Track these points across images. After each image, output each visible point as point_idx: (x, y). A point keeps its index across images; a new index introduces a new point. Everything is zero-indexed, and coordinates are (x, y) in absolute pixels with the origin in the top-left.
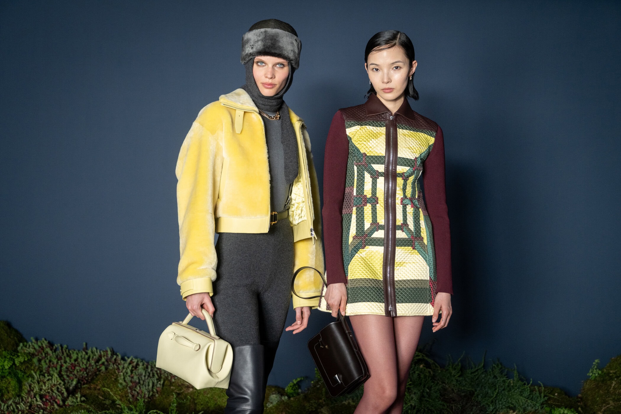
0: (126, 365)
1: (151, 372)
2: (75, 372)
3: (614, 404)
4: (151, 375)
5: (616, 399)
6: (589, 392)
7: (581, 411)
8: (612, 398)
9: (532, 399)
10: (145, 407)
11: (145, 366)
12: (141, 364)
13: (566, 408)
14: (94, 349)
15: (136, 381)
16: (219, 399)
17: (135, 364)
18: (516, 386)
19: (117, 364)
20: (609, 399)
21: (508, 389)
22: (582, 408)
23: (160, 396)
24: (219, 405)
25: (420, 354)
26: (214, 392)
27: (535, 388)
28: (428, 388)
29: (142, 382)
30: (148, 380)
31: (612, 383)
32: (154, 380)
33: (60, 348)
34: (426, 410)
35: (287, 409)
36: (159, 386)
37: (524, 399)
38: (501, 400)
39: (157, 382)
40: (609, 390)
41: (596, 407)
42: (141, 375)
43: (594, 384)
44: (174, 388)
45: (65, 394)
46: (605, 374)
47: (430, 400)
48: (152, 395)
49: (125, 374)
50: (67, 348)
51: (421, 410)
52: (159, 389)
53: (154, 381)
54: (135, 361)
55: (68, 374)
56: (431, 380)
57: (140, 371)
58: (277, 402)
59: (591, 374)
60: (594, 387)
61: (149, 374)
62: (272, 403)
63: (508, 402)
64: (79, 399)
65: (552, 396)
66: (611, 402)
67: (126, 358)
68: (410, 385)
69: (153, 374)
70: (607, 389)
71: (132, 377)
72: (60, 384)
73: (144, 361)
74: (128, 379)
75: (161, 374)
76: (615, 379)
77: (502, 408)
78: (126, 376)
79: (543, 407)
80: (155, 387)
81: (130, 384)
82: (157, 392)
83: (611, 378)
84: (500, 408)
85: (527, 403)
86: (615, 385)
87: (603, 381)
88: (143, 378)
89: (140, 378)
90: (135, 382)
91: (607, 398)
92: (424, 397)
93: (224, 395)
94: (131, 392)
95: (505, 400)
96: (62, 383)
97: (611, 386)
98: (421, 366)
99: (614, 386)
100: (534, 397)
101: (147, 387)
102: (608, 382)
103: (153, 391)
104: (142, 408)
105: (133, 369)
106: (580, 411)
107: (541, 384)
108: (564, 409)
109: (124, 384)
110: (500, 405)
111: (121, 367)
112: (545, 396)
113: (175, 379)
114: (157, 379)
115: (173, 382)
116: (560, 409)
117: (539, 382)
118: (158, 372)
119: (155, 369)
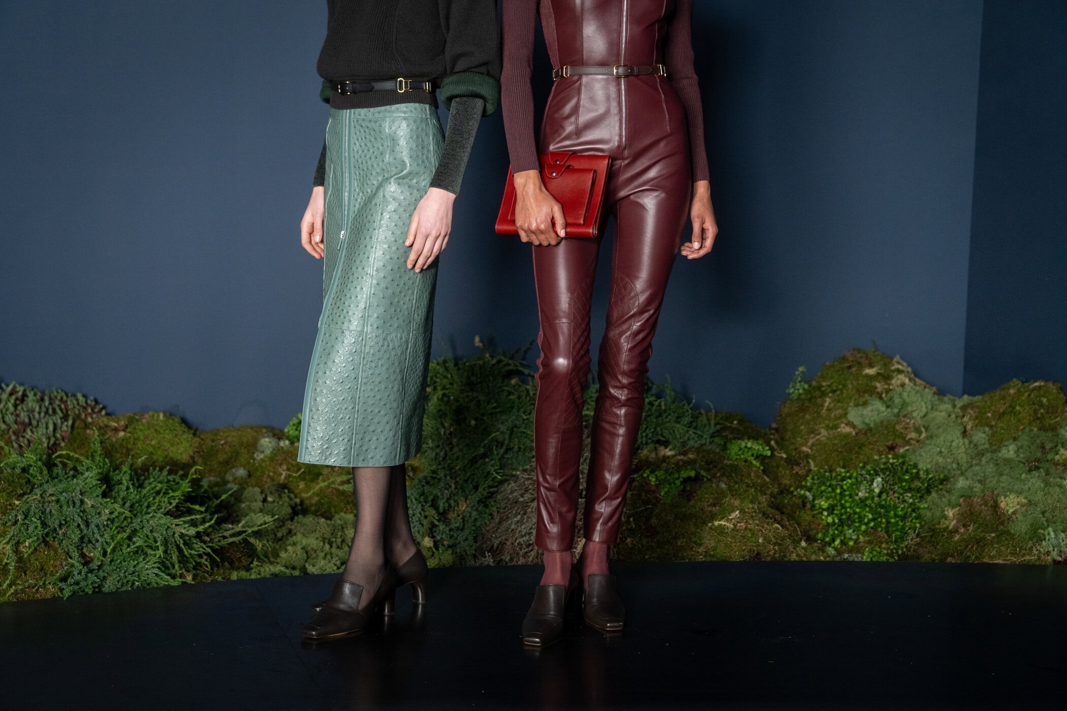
0: (5, 396)
1: (50, 407)
3: (829, 435)
4: (50, 411)
5: (831, 425)
6: (788, 420)
7: (776, 447)
8: (824, 425)
9: (696, 428)
11: (38, 397)
12: (31, 395)
13: (749, 439)
15: (24, 421)
16: (171, 449)
17: (20, 394)
18: (670, 409)
20: (821, 426)
21: (657, 413)
22: (777, 442)
23: (69, 445)
24: (172, 459)
25: (510, 361)
26: (162, 436)
27: (700, 413)
28: (524, 413)
29: (34, 423)
30: (45, 419)
31: (825, 401)
32: (56, 419)
34: (522, 447)
35: (290, 460)
36: (66, 427)
37: (684, 427)
38: (645, 431)
39: (62, 423)
40: (819, 413)
41: (799, 439)
42: (33, 411)
43: (797, 405)
46: (814, 388)
47: (529, 432)
48: (55, 444)
49: (5, 410)
51: (513, 448)
52: (66, 434)
53: (55, 421)
54: (20, 389)
56: (529, 400)
57: (30, 404)
58: (271, 450)
59: (791, 391)
60: (796, 411)
61: (47, 409)
62: (263, 452)
63: (657, 434)
65: (729, 425)
66: (824, 432)
68: (495, 408)
69: (53, 409)
70: (816, 412)
71: (17, 416)
73: (35, 390)
74: (10, 418)
75: (67, 411)
76: (830, 395)
77: (646, 444)
78: (6, 414)
79: (713, 441)
80: (59, 431)
81: (15, 427)
82: (63, 440)
83: (824, 394)
84: (644, 443)
85: (687, 435)
86: (830, 403)
87: (810, 400)
88: (37, 416)
89: (31, 416)
90: (23, 423)
91: (816, 425)
92: (519, 428)
93: (178, 441)
94: (18, 439)
95: (652, 430)
97: (822, 406)
98: (513, 381)
99: (828, 407)
100: (699, 426)
101: (44, 430)
102: (819, 401)
103: (55, 436)
105: (18, 402)
106: (773, 447)
107: (711, 404)
108: (746, 441)
110: (644, 439)
112: (716, 424)
113: (92, 418)
114: (61, 419)
115: (90, 424)
116: (739, 442)
117: (707, 402)
118: (63, 406)
119: (57, 402)
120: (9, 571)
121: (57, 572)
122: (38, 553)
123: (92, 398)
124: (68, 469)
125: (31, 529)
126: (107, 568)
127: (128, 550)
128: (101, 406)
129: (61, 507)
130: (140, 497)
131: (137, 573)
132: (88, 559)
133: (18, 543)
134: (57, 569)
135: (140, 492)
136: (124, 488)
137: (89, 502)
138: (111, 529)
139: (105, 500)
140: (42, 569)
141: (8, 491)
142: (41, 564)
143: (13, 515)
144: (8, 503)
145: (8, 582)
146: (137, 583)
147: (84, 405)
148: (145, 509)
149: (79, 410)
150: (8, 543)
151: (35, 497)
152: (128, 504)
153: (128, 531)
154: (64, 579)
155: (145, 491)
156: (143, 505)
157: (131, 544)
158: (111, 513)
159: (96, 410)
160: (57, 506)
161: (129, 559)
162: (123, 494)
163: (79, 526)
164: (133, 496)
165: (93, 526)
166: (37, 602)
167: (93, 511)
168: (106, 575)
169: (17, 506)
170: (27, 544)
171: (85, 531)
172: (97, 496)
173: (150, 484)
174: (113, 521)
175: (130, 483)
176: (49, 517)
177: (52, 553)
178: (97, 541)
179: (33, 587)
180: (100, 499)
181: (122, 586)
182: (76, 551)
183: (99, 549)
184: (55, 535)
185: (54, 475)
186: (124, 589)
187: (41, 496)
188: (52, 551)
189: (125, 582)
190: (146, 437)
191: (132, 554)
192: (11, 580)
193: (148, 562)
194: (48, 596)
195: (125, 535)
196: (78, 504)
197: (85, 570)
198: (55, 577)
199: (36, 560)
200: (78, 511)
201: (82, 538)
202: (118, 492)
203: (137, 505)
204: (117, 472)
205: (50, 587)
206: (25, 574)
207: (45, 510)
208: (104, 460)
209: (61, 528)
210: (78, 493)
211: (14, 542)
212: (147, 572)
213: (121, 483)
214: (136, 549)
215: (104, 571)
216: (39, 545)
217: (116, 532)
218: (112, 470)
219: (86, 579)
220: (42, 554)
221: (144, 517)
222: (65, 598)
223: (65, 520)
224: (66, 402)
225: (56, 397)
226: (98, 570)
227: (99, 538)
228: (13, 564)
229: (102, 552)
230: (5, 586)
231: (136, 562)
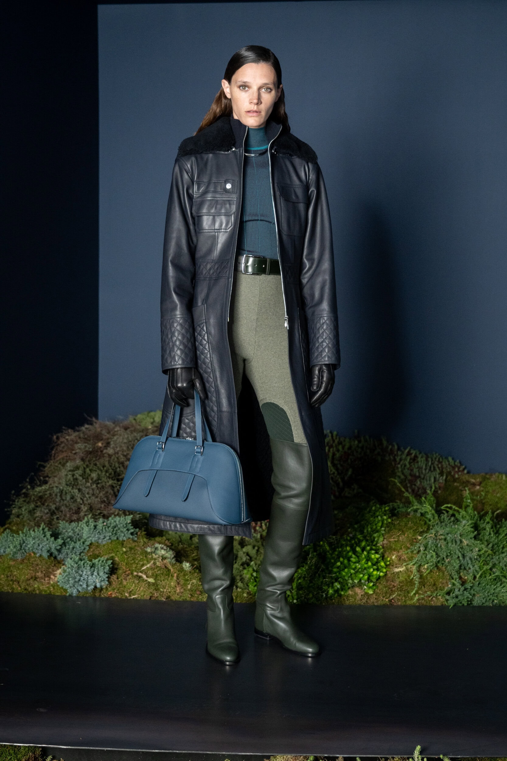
0: (404, 457)
2: (349, 461)
4: (432, 469)
10: (435, 502)
11: (424, 459)
12: (420, 456)
14: (367, 437)
15: (416, 474)
17: (413, 455)
19: (394, 455)
29: (422, 476)
30: (429, 474)
32: (436, 474)
33: (330, 435)
39: (439, 478)
42: (422, 468)
44: (458, 484)
45: (341, 484)
48: (434, 491)
49: (403, 466)
50: (337, 435)
52: (442, 485)
54: (413, 452)
55: (342, 463)
57: (419, 463)
61: (430, 467)
64: (355, 491)
67: (402, 448)
69: (434, 467)
71: (412, 470)
72: (334, 473)
73: (422, 453)
74: (407, 472)
75: (443, 469)
78: (404, 469)
80: (437, 483)
82: (440, 489)
88: (424, 471)
89: (420, 471)
94: (411, 485)
96: (336, 472)
101: (428, 482)
104: (432, 503)
105: (411, 461)
109: (402, 477)
111: (398, 459)
113: (458, 475)
114: (439, 474)
115: (457, 479)
118: (440, 466)
119: (436, 463)
120: (415, 584)
121: (444, 587)
122: (432, 573)
123: (458, 461)
124: (450, 516)
125: (429, 556)
126: (476, 588)
127: (490, 577)
128: (464, 467)
129: (447, 543)
130: (498, 541)
131: (496, 595)
132: (463, 580)
133: (420, 566)
134: (444, 585)
135: (498, 537)
136: (488, 534)
137: (465, 542)
138: (479, 562)
139: (476, 542)
140: (434, 585)
141: (414, 529)
142: (434, 581)
143: (418, 546)
144: (414, 537)
145: (414, 592)
146: (496, 601)
147: (453, 465)
148: (501, 550)
149: (450, 469)
150: (414, 565)
151: (431, 535)
152: (490, 546)
153: (491, 564)
154: (448, 593)
155: (501, 537)
156: (500, 546)
157: (492, 573)
158: (479, 551)
159: (461, 469)
160: (445, 543)
161: (490, 584)
162: (486, 537)
163: (459, 557)
164: (493, 539)
165: (468, 559)
166: (432, 607)
167: (468, 549)
168: (476, 593)
169: (420, 540)
170: (426, 567)
171: (462, 561)
172: (471, 538)
173: (503, 531)
174: (480, 556)
175: (492, 530)
176: (440, 550)
177: (441, 574)
178: (470, 568)
179: (429, 597)
180: (473, 541)
181: (486, 601)
182: (456, 575)
183: (471, 575)
184: (443, 562)
185: (442, 520)
186: (487, 604)
187: (435, 534)
188: (441, 573)
189: (488, 599)
190: (494, 491)
191: (492, 580)
192: (416, 591)
193: (503, 587)
194: (439, 604)
195: (489, 567)
196: (458, 543)
197: (463, 588)
198: (443, 592)
199: (431, 578)
200: (459, 547)
201: (460, 566)
202: (483, 536)
203: (496, 546)
204: (482, 521)
205: (440, 597)
206: (424, 587)
207: (438, 544)
208: (474, 512)
209: (447, 558)
210: (459, 535)
211: (418, 565)
212: (503, 594)
213: (485, 529)
214: (495, 577)
215: (474, 590)
216: (433, 568)
217: (482, 564)
218: (478, 519)
219: (463, 595)
220: (435, 574)
221: (501, 555)
222: (450, 607)
223: (450, 553)
224: (442, 462)
225: (436, 459)
226: (471, 589)
227: (471, 567)
228: (417, 579)
229: (473, 577)
230: (412, 593)
231: (495, 587)
